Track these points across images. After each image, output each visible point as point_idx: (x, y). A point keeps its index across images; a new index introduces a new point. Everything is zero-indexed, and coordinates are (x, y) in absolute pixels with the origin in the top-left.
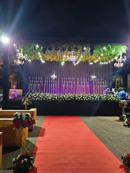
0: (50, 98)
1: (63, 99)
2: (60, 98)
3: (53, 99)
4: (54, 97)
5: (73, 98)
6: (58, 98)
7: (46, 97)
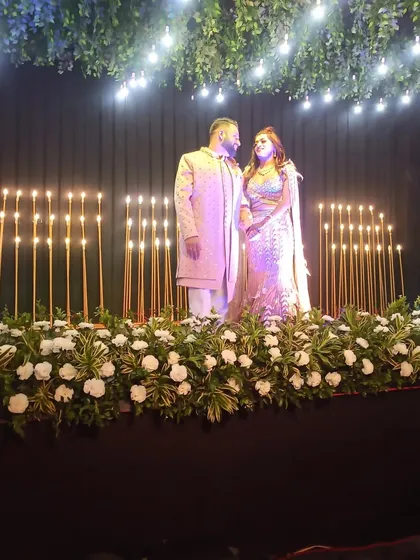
0: (95, 388)
1: (264, 387)
2: (222, 373)
3: (138, 393)
4: (150, 363)
5: (368, 367)
6: (196, 372)
7: (44, 370)
